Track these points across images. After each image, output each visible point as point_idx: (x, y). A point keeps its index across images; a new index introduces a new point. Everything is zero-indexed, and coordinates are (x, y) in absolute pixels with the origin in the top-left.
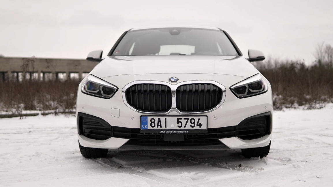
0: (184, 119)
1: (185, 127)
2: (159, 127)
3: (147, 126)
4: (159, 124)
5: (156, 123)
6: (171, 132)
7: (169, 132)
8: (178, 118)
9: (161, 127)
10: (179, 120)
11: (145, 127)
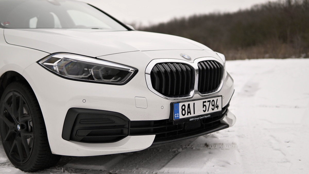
0: (208, 101)
1: (208, 111)
2: (189, 114)
3: (179, 115)
4: (189, 111)
5: (186, 109)
6: (198, 118)
7: (197, 119)
8: (203, 102)
9: (191, 114)
10: (205, 104)
11: (178, 116)
